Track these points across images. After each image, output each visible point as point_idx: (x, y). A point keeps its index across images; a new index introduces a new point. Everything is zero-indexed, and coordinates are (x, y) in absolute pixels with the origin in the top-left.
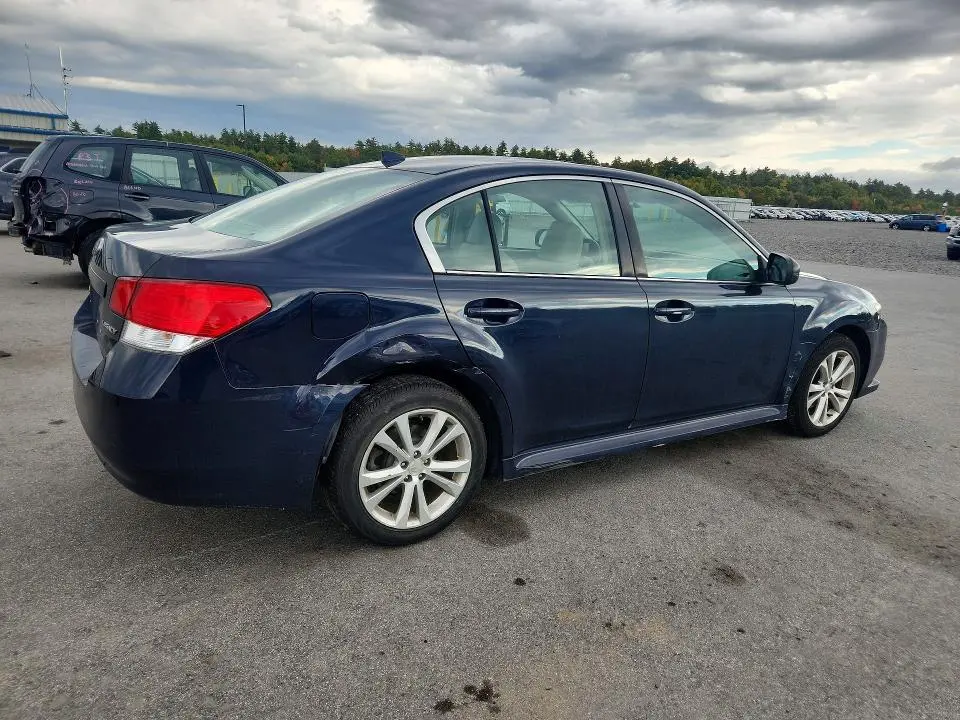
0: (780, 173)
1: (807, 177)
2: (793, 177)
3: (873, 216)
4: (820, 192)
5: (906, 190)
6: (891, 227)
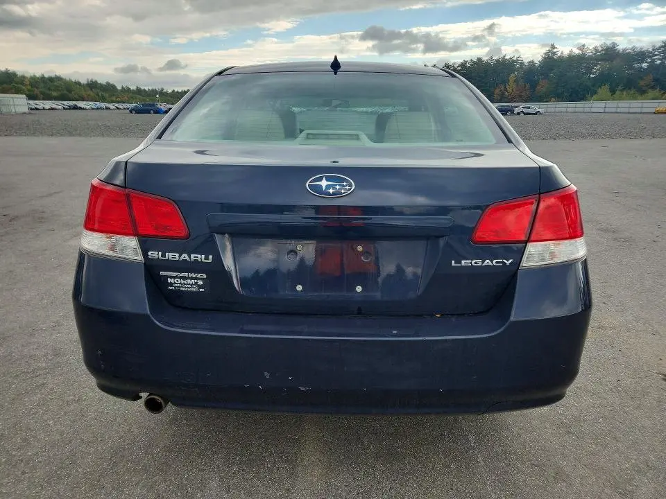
0: (19, 74)
1: (43, 78)
2: (31, 78)
3: (108, 105)
4: (57, 88)
5: (113, 87)
6: (131, 112)
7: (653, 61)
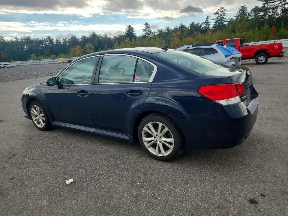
7: (46, 44)
